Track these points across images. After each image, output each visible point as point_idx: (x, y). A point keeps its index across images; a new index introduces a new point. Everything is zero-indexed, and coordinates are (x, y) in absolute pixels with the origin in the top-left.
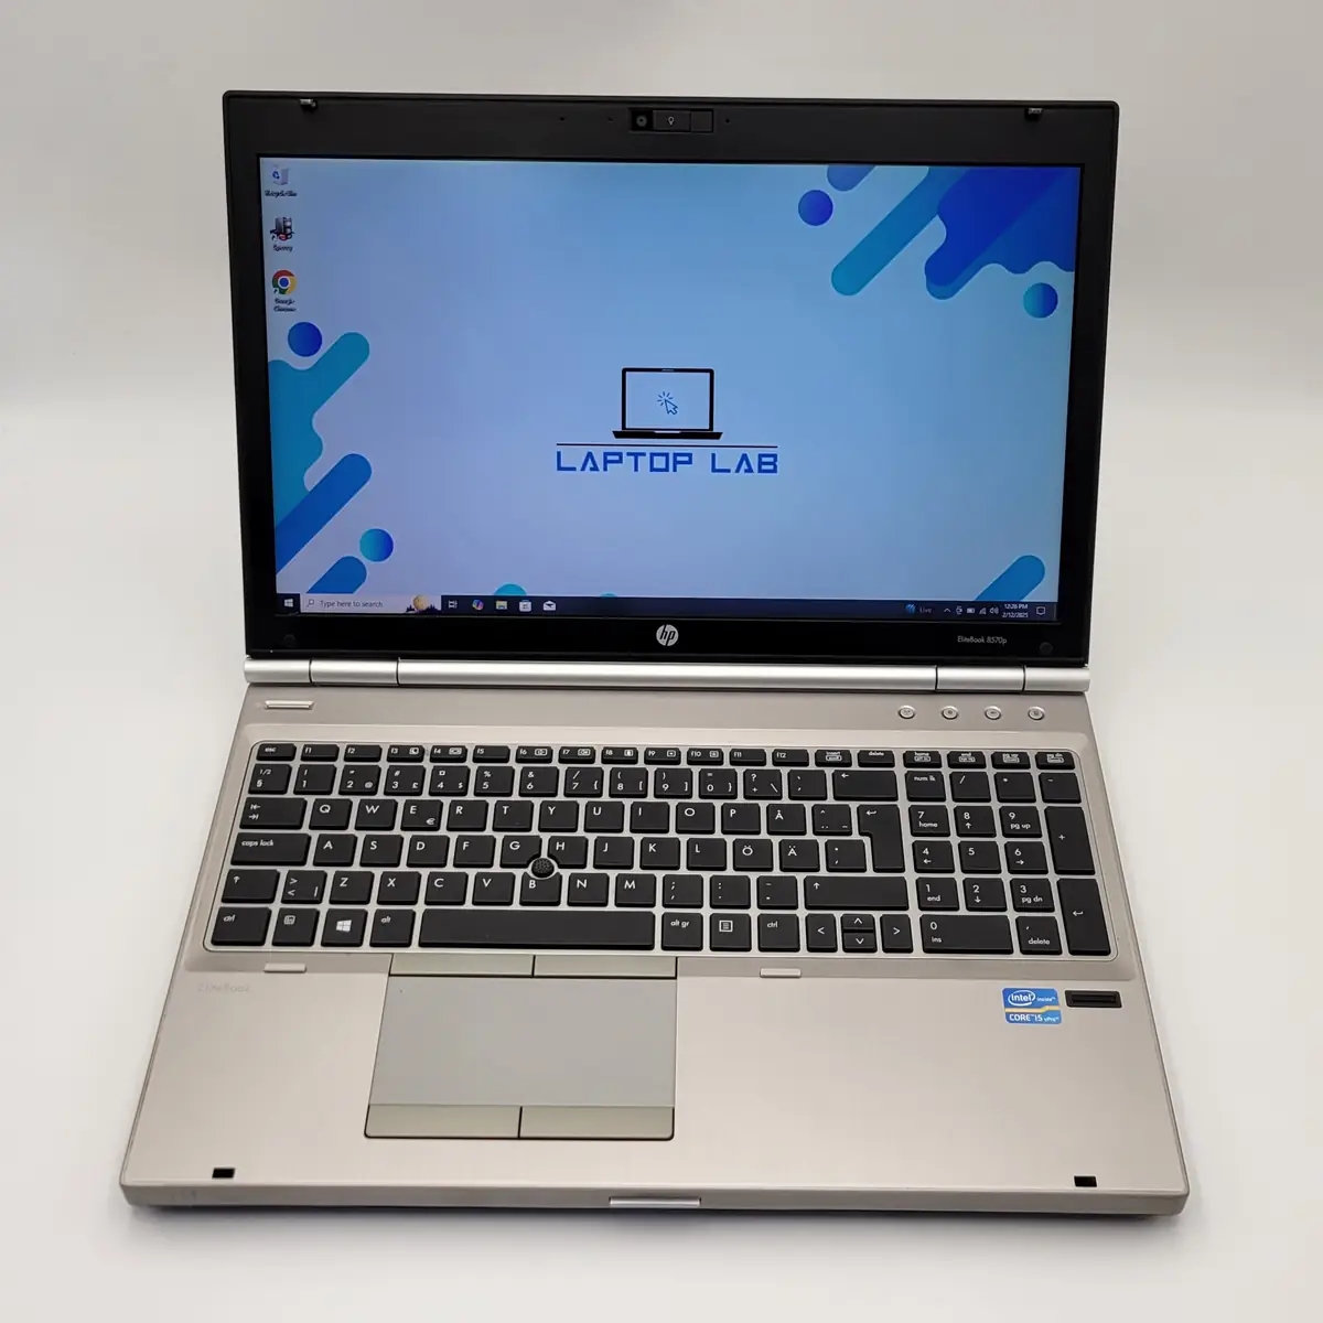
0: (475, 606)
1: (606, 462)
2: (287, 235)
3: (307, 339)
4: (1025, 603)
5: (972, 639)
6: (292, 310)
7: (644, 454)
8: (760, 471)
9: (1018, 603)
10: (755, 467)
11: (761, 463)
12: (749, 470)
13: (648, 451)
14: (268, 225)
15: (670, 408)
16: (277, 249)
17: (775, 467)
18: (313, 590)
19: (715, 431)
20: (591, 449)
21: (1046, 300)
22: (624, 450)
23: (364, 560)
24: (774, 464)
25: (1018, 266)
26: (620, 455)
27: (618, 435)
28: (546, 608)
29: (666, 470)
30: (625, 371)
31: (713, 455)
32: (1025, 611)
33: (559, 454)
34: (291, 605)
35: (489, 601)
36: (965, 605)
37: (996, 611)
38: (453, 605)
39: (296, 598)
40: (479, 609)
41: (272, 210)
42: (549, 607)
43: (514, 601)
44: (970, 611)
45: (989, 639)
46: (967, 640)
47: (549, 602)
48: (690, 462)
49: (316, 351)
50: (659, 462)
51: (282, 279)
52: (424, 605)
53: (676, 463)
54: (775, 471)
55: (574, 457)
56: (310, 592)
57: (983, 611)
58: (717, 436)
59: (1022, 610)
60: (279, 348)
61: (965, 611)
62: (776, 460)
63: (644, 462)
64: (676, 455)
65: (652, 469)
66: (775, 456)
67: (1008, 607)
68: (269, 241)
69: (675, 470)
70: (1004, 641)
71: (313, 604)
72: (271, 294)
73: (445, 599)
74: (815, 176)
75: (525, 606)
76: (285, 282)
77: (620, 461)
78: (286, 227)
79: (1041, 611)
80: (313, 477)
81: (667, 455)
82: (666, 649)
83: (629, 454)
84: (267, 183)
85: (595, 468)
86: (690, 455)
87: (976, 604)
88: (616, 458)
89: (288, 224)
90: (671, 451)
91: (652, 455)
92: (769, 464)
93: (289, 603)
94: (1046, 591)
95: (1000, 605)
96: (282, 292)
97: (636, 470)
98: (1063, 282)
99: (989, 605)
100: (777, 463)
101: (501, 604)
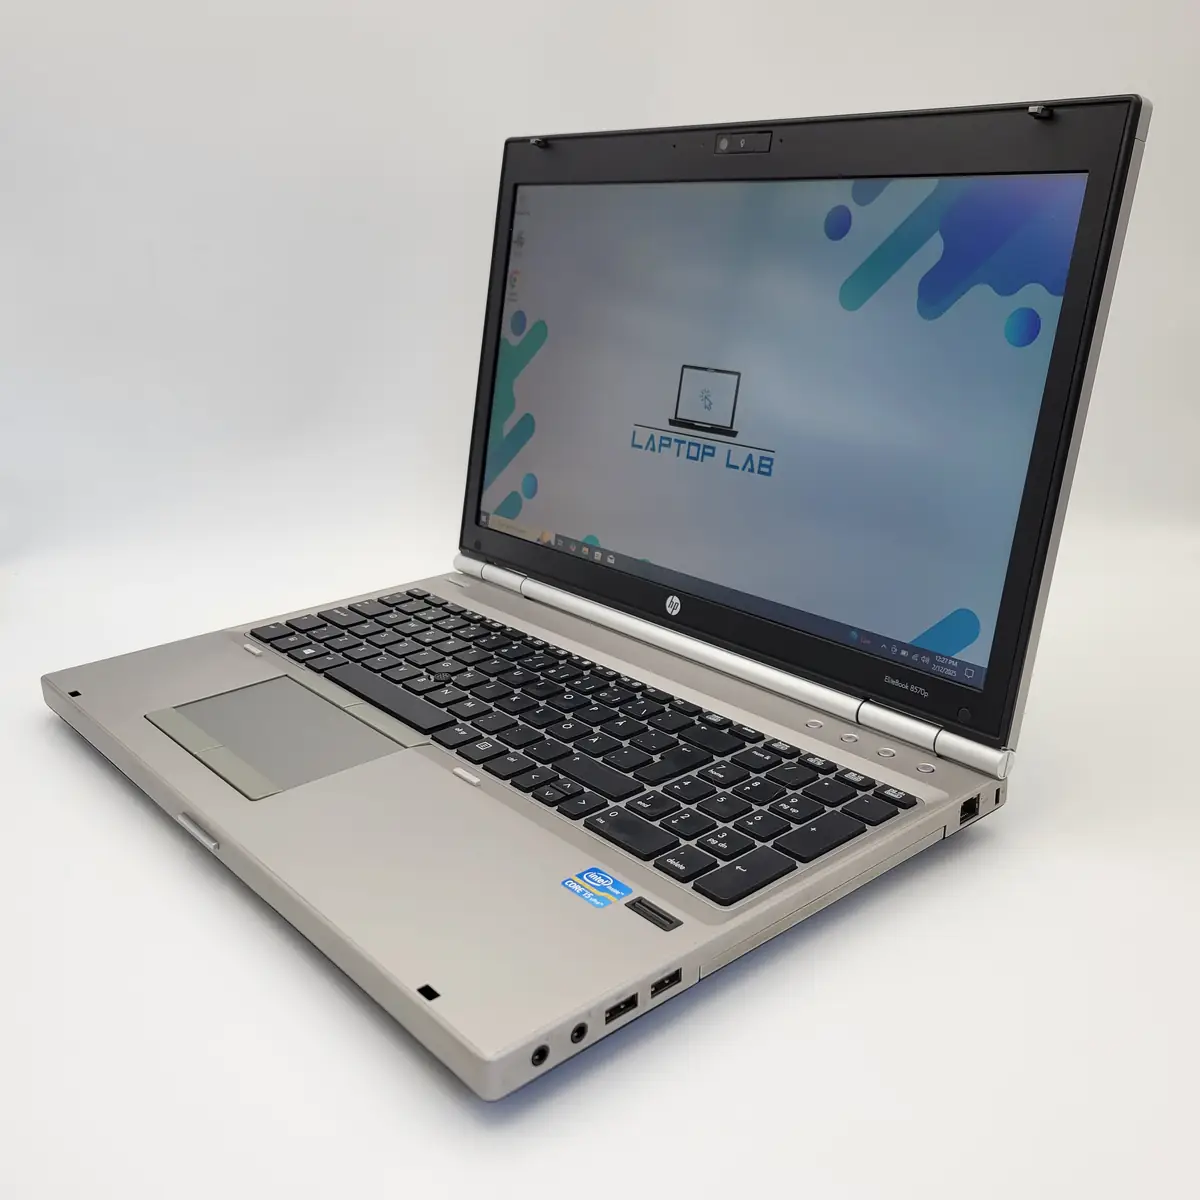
0: (571, 547)
1: (661, 445)
2: (521, 244)
3: (519, 323)
4: (955, 660)
5: (896, 683)
6: (516, 301)
7: (684, 442)
8: (759, 472)
9: (949, 658)
10: (756, 469)
11: (761, 465)
12: (752, 470)
13: (689, 439)
15: (708, 403)
16: (517, 254)
17: (770, 470)
19: (734, 429)
20: (653, 432)
21: (1028, 327)
22: (674, 436)
23: (522, 496)
24: (769, 467)
25: (1006, 288)
26: (669, 439)
27: (672, 422)
28: (609, 560)
29: (696, 459)
30: (684, 367)
31: (730, 451)
32: (953, 668)
33: (634, 433)
35: (580, 546)
36: (902, 646)
37: (928, 660)
38: (561, 543)
39: (489, 516)
40: (574, 550)
41: (519, 225)
42: (611, 561)
43: (593, 549)
44: (904, 653)
45: (912, 687)
46: (893, 682)
47: (612, 557)
48: (712, 455)
49: (523, 332)
50: (694, 451)
51: (515, 277)
52: (545, 540)
53: (704, 453)
54: (769, 474)
55: (643, 437)
56: (494, 513)
57: (915, 657)
58: (734, 434)
59: (951, 667)
60: (507, 332)
61: (899, 652)
62: (772, 464)
63: (684, 449)
64: (705, 446)
65: (688, 457)
66: (771, 460)
67: (943, 660)
69: (702, 460)
70: (926, 694)
71: (495, 522)
72: (508, 289)
73: (557, 536)
75: (598, 556)
76: (515, 280)
77: (669, 446)
79: (970, 673)
80: (507, 428)
81: (698, 445)
82: (670, 617)
83: (676, 440)
84: (520, 206)
85: (653, 449)
86: (713, 448)
87: (911, 648)
88: (666, 443)
90: (703, 442)
91: (690, 444)
92: (766, 467)
93: (485, 519)
94: (978, 653)
95: (931, 655)
96: (514, 287)
97: (678, 455)
98: (1049, 306)
99: (922, 652)
100: (773, 467)
101: (585, 550)
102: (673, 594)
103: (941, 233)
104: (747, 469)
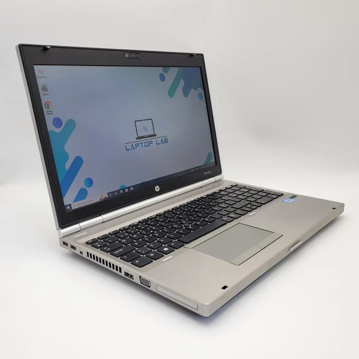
0: (115, 194)
1: (136, 146)
2: (46, 90)
3: (58, 122)
5: (206, 173)
6: (52, 114)
7: (143, 143)
10: (164, 142)
11: (165, 141)
12: (163, 143)
13: (144, 141)
14: (40, 87)
15: (146, 130)
16: (44, 95)
18: (74, 202)
19: (155, 134)
20: (132, 144)
21: (201, 96)
23: (87, 188)
25: (196, 89)
26: (138, 144)
27: (137, 139)
28: (131, 189)
29: (148, 146)
30: (135, 122)
31: (156, 140)
32: (212, 165)
33: (126, 146)
34: (69, 208)
35: (118, 191)
36: (203, 166)
37: (207, 166)
38: (110, 195)
39: (70, 205)
40: (117, 194)
41: (40, 83)
42: (132, 189)
43: (124, 189)
44: (204, 167)
45: (208, 172)
47: (132, 188)
48: (152, 143)
49: (62, 126)
50: (146, 144)
51: (47, 104)
52: (104, 197)
53: (150, 144)
54: (167, 142)
58: (156, 135)
59: (210, 165)
60: (51, 127)
63: (143, 144)
64: (149, 142)
65: (145, 146)
66: (167, 138)
67: (209, 164)
68: (41, 93)
70: (210, 172)
71: (76, 206)
72: (45, 110)
73: (108, 194)
75: (127, 190)
76: (48, 105)
77: (139, 146)
78: (46, 88)
80: (68, 166)
81: (147, 142)
82: (158, 192)
83: (140, 143)
84: (37, 74)
86: (152, 141)
88: (137, 145)
89: (46, 87)
90: (148, 141)
91: (145, 142)
93: (68, 208)
94: (213, 160)
96: (48, 108)
97: (142, 147)
98: (202, 92)
100: (168, 140)
101: (121, 191)
103: (183, 79)
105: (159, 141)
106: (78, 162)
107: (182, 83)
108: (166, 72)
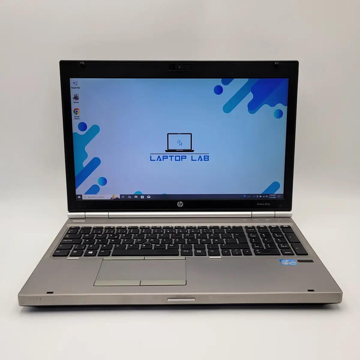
0: (129, 197)
1: (163, 158)
2: (77, 99)
3: (83, 126)
4: (275, 194)
5: (261, 204)
6: (79, 119)
7: (173, 156)
8: (204, 160)
9: (273, 194)
10: (203, 159)
11: (204, 158)
12: (202, 160)
13: (175, 155)
14: (72, 96)
15: (180, 144)
16: (75, 102)
17: (208, 159)
19: (192, 149)
20: (159, 155)
21: (280, 114)
22: (168, 155)
23: (99, 185)
24: (208, 158)
25: (272, 105)
26: (167, 156)
27: (166, 151)
28: (148, 197)
29: (179, 160)
30: (168, 134)
31: (192, 156)
33: (151, 156)
35: (133, 196)
36: (259, 195)
38: (123, 197)
39: (81, 196)
40: (130, 198)
41: (73, 93)
42: (149, 197)
43: (139, 196)
44: (260, 196)
45: (265, 204)
46: (260, 204)
47: (149, 196)
48: (186, 158)
49: (86, 130)
50: (178, 158)
51: (76, 111)
52: (115, 197)
53: (182, 158)
54: (208, 160)
55: (155, 157)
56: (85, 194)
57: (264, 197)
58: (193, 151)
59: (274, 196)
60: (75, 129)
61: (259, 197)
62: (208, 157)
63: (173, 158)
64: (182, 156)
65: (176, 160)
66: (208, 156)
67: (270, 195)
68: (72, 100)
69: (182, 160)
70: (269, 204)
71: (86, 197)
72: (73, 115)
73: (121, 195)
74: (218, 82)
75: (142, 197)
76: (77, 112)
77: (167, 158)
78: (77, 97)
79: (279, 196)
80: (85, 164)
81: (179, 156)
82: (180, 208)
83: (169, 156)
84: (72, 85)
85: (160, 160)
86: (186, 156)
87: (262, 195)
88: (165, 157)
89: (78, 96)
90: (181, 155)
91: (176, 156)
92: (207, 158)
93: (79, 197)
94: (280, 191)
95: (268, 195)
96: (76, 114)
97: (171, 160)
98: (284, 109)
99: (265, 195)
100: (209, 158)
101: (136, 197)
102: (180, 201)
103: (252, 92)
104: (200, 160)
105: (196, 157)
106: (96, 162)
107: (250, 97)
108: (226, 83)
